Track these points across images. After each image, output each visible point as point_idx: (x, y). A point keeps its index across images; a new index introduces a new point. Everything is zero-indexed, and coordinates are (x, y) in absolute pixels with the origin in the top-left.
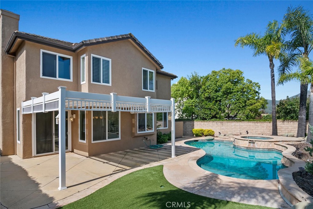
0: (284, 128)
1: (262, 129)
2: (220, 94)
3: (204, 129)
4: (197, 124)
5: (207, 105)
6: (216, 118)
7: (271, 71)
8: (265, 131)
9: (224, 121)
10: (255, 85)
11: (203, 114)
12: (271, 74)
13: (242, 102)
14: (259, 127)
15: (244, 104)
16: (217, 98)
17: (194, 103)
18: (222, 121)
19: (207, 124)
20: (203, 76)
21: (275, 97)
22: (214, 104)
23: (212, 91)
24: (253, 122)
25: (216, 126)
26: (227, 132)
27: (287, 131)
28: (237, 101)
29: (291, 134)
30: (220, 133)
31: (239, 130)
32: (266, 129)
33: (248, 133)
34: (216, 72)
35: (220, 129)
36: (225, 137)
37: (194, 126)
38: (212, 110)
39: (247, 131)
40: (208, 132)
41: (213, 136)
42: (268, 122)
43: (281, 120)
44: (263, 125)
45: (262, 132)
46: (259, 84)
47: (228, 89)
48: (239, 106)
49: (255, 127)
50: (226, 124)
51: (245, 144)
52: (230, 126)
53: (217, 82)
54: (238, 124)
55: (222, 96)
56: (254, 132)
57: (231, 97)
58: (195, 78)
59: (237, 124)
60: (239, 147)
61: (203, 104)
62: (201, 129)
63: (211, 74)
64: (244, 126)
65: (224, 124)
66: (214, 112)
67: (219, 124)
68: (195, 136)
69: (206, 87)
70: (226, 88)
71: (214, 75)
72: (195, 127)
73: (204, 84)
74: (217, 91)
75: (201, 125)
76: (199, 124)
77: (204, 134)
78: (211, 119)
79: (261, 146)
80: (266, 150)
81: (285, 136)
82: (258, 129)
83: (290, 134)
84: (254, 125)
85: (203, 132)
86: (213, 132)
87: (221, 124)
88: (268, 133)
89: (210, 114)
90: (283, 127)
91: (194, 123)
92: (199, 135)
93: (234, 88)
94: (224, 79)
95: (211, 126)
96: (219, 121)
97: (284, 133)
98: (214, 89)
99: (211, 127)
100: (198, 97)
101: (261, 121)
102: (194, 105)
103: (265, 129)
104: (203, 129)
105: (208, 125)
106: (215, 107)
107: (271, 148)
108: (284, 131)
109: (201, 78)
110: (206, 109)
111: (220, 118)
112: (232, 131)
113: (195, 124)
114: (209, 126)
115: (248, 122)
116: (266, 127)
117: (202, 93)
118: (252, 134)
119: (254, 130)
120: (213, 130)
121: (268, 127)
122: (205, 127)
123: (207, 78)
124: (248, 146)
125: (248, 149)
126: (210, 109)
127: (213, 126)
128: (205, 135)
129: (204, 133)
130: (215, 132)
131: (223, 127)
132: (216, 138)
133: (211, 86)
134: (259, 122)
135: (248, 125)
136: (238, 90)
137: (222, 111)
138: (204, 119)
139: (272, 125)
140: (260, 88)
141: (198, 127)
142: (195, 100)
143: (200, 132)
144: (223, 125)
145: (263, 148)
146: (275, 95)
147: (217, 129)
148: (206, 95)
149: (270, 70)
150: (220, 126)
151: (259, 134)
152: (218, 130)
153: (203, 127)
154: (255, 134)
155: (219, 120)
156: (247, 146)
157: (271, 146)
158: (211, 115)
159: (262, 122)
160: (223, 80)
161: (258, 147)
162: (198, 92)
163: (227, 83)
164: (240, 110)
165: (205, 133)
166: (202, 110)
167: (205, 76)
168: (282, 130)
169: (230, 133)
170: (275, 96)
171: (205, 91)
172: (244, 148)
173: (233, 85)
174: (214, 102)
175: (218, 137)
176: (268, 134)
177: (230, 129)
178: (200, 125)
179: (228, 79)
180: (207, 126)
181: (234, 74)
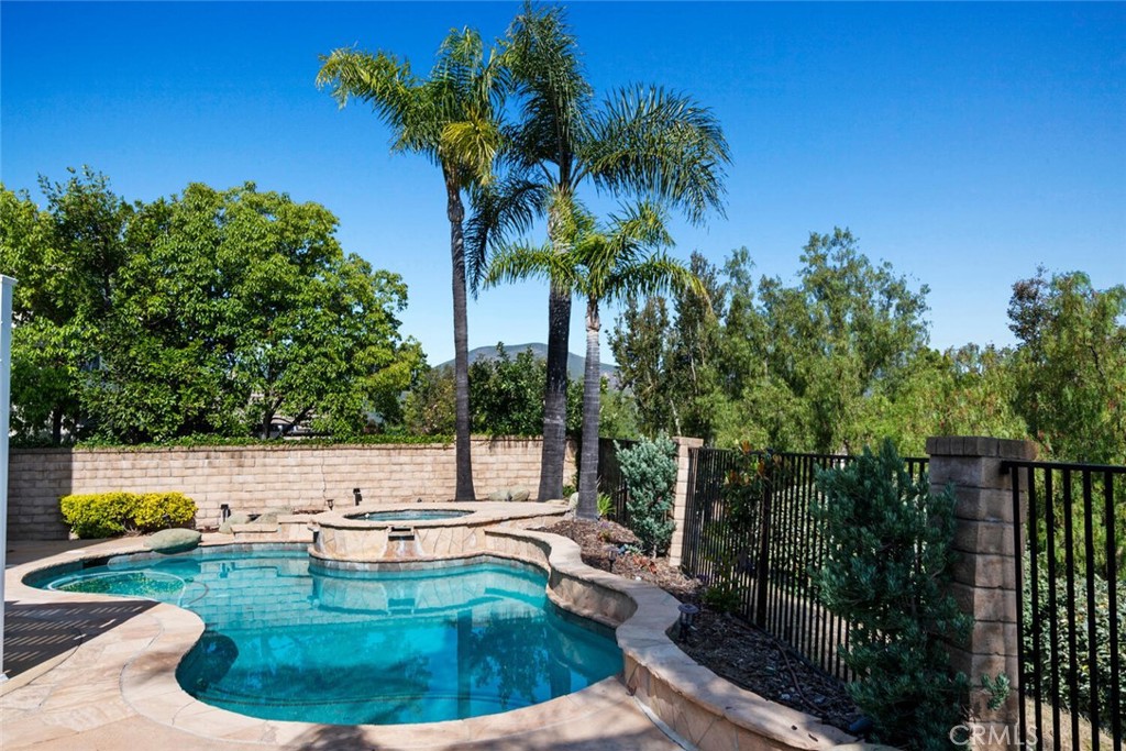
0: (495, 467)
1: (418, 475)
2: (229, 305)
3: (135, 492)
4: (89, 465)
5: (156, 357)
6: (207, 428)
7: (453, 233)
8: (427, 483)
9: (250, 447)
10: (388, 282)
11: (132, 410)
12: (452, 244)
13: (335, 356)
14: (406, 468)
15: (344, 366)
16: (212, 327)
17: (73, 342)
18: (236, 448)
19: (154, 463)
20: (138, 204)
21: (466, 340)
22: (197, 358)
23: (189, 288)
24: (383, 446)
25: (207, 471)
26: (263, 500)
27: (503, 482)
28: (316, 348)
29: (521, 490)
30: (224, 507)
31: (322, 485)
32: (432, 476)
33: (359, 498)
34: (211, 194)
35: (227, 487)
36: (253, 526)
37: (70, 478)
38: (188, 386)
39: (357, 490)
40: (161, 506)
41: (190, 524)
42: (440, 445)
43: (484, 437)
44: (419, 460)
45: (416, 490)
46: (404, 281)
47: (272, 284)
48: (324, 373)
49: (387, 468)
50: (259, 461)
51: (368, 547)
52: (280, 470)
53: (217, 243)
54: (319, 461)
55: (241, 319)
56: (386, 492)
57: (286, 325)
58: (91, 200)
59: (311, 460)
60: (341, 565)
61: (132, 353)
62: (117, 493)
63: (180, 198)
64: (343, 469)
65: (248, 461)
66: (196, 400)
67: (223, 460)
68: (74, 536)
69: (151, 264)
70: (263, 279)
71: (198, 208)
72: (75, 483)
73: (146, 248)
74: (212, 291)
75: (118, 473)
76: (102, 465)
77: (138, 522)
78: (177, 435)
79: (440, 546)
80: (456, 563)
81: (500, 500)
82: (401, 476)
83: (515, 491)
84: (385, 460)
85: (129, 512)
86: (189, 504)
87: (235, 462)
88: (440, 491)
89: (175, 409)
90: (490, 466)
91: (70, 461)
92: (107, 529)
93: (302, 284)
94: (255, 236)
95: (175, 472)
96: (222, 448)
97: (495, 490)
98: (200, 279)
99: (178, 480)
100: (100, 310)
101: (412, 442)
102: (72, 354)
103: (427, 475)
104: (125, 490)
105: (159, 472)
106: (206, 371)
107: (474, 552)
108: (495, 482)
109: (127, 208)
110: (149, 379)
111: (228, 431)
112: (286, 493)
113: (76, 465)
114: (167, 472)
115: (360, 446)
116: (429, 468)
117: (130, 292)
118: (377, 500)
119: (385, 483)
120: (187, 497)
121: (440, 467)
122: (138, 481)
123: (160, 216)
124: (386, 555)
125: (386, 570)
126: (175, 384)
127: (190, 472)
128: (139, 528)
129: (139, 512)
130: (196, 505)
131: (241, 479)
132: (207, 538)
133: (186, 262)
134: (404, 445)
135: (361, 460)
136: (318, 295)
137: (236, 397)
138: (136, 437)
139: (454, 459)
140: (405, 297)
141: (98, 482)
142: (84, 328)
143: (111, 510)
144: (240, 466)
145: (449, 556)
146: (466, 330)
147: (210, 487)
148: (156, 304)
149: (448, 226)
150: (227, 470)
151: (405, 499)
152: (218, 496)
153: (128, 482)
154: (390, 499)
155: (221, 443)
156: (380, 556)
157: (473, 543)
158: (178, 413)
159: (418, 446)
160: (250, 239)
161: (429, 556)
162: (100, 286)
163: (268, 255)
164: (327, 392)
165: (142, 516)
166: (129, 386)
167: (148, 202)
168: (488, 475)
169: (279, 503)
170: (466, 336)
171: (151, 283)
172: (367, 566)
173: (296, 269)
174: (195, 345)
175: (216, 530)
176: (439, 496)
177: (278, 486)
178: (110, 473)
179: (271, 238)
180: (153, 472)
181: (301, 218)
